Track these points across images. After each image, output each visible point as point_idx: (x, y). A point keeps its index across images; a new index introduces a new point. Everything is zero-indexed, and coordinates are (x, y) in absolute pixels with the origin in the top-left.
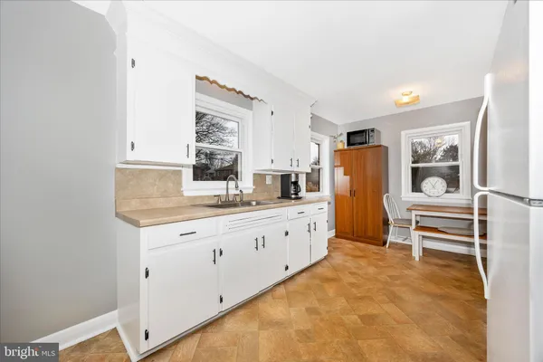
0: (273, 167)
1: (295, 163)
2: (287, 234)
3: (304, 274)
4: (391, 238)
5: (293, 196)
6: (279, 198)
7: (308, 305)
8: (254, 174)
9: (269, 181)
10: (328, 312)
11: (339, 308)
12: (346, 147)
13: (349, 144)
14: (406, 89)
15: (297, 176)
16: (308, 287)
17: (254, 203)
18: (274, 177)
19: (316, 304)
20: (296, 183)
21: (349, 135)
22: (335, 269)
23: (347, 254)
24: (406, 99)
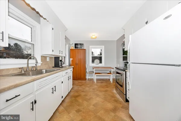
0: (53, 53)
1: (61, 52)
2: (62, 82)
3: (67, 97)
4: (87, 77)
5: (61, 66)
6: (53, 67)
7: (75, 109)
8: (41, 56)
9: (48, 59)
10: (83, 109)
11: (86, 105)
12: (74, 48)
13: (75, 48)
14: (94, 34)
15: (62, 57)
16: (72, 102)
17: (44, 71)
18: (50, 58)
19: (78, 107)
20: (61, 61)
21: (76, 44)
22: (77, 91)
23: (77, 85)
24: (94, 37)
